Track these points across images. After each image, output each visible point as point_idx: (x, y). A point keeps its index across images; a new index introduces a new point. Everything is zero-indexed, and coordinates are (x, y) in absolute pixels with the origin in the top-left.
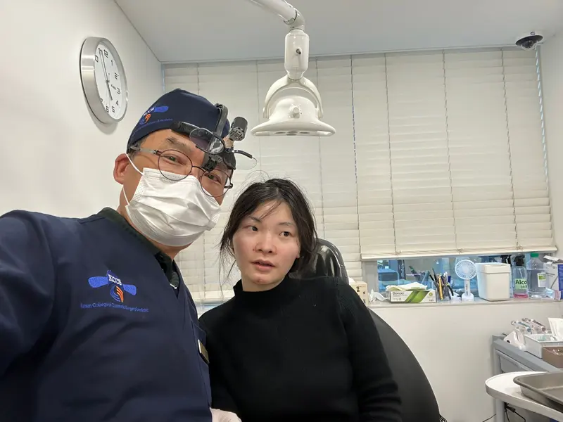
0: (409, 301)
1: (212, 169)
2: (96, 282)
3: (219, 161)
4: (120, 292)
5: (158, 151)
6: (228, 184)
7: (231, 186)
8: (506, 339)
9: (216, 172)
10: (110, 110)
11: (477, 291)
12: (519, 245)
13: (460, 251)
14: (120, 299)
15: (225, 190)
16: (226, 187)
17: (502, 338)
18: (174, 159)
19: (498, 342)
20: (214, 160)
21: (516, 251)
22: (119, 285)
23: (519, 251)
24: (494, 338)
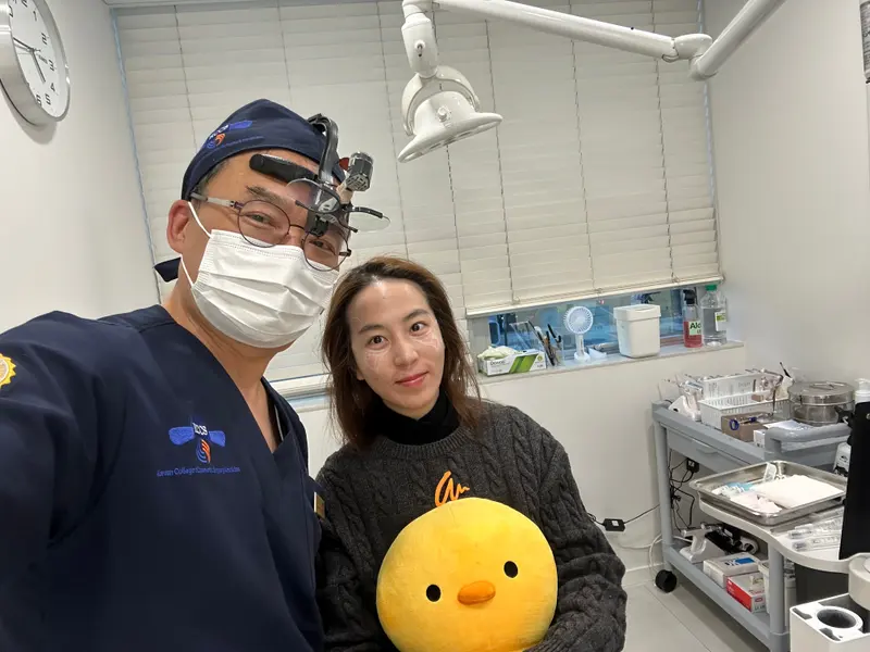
0: (514, 371)
1: (322, 233)
2: (179, 436)
3: (332, 221)
4: (206, 448)
5: (236, 203)
6: (344, 249)
7: (349, 253)
8: (671, 407)
9: (327, 237)
10: (43, 101)
11: (618, 346)
12: (677, 275)
13: (599, 291)
14: (207, 459)
15: (341, 258)
16: (341, 254)
17: (667, 407)
18: (261, 219)
19: (661, 411)
20: (325, 220)
21: (671, 285)
22: (203, 437)
23: (676, 284)
24: (655, 407)
